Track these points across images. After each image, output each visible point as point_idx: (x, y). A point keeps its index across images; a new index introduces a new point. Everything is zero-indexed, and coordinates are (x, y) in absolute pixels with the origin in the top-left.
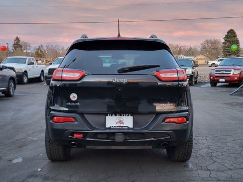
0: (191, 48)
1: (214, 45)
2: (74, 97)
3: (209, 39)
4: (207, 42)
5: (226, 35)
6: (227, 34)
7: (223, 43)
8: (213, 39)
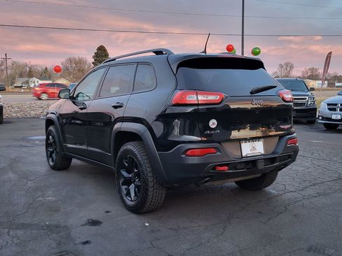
0: (46, 69)
1: (79, 65)
2: (214, 124)
3: (72, 57)
4: (70, 60)
5: (95, 53)
6: (96, 51)
7: (93, 63)
8: (77, 57)
